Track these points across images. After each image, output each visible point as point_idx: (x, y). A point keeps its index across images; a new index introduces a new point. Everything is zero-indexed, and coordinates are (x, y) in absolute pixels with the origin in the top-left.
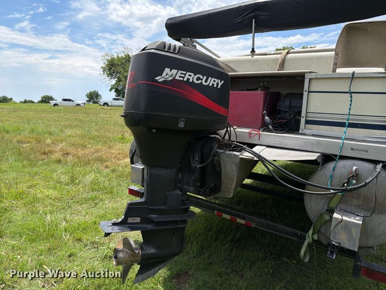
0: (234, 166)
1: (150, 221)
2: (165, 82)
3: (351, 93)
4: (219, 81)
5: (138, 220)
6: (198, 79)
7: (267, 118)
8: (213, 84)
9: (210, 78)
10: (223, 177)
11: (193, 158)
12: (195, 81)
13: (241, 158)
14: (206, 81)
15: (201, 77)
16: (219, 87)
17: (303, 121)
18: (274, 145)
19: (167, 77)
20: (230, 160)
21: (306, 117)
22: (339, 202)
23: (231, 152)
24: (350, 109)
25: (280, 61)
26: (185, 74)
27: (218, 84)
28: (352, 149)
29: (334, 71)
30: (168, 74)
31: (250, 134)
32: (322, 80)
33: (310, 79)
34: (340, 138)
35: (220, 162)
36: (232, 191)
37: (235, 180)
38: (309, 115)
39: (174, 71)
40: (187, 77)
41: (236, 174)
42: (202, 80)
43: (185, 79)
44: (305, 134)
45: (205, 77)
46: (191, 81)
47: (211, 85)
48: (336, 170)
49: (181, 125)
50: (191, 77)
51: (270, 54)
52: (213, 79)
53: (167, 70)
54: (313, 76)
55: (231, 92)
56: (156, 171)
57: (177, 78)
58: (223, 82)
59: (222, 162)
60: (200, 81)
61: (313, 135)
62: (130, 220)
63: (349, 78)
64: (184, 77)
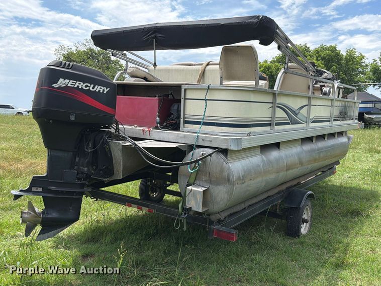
0: (119, 152)
1: (51, 191)
2: (60, 88)
3: (206, 100)
4: (105, 88)
5: (40, 189)
6: (86, 86)
7: (158, 118)
8: (99, 91)
9: (97, 86)
10: (114, 162)
11: (88, 145)
12: (84, 88)
13: (123, 145)
14: (93, 88)
15: (89, 85)
16: (105, 92)
17: (182, 120)
18: (159, 139)
19: (61, 84)
20: (117, 147)
21: (184, 118)
22: (195, 179)
23: (117, 141)
24: (205, 112)
25: (200, 72)
26: (76, 83)
27: (104, 90)
28: (203, 140)
29: (221, 83)
30: (62, 82)
31: (143, 130)
32: (192, 91)
33: (185, 90)
34: (196, 133)
35: (110, 149)
36: (121, 173)
37: (122, 163)
38: (186, 116)
39: (67, 81)
40: (77, 84)
41: (121, 158)
42: (90, 87)
43: (76, 86)
44: (183, 131)
45: (92, 85)
46: (80, 87)
47: (97, 91)
48: (194, 156)
49: (72, 118)
50: (81, 85)
51: (194, 65)
52: (99, 87)
53: (61, 80)
54: (186, 87)
55: (117, 96)
56: (56, 153)
57: (69, 85)
58: (108, 89)
59: (111, 149)
60: (88, 88)
61: (188, 132)
62: (34, 189)
63: (206, 89)
64: (74, 85)
